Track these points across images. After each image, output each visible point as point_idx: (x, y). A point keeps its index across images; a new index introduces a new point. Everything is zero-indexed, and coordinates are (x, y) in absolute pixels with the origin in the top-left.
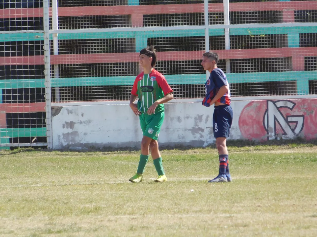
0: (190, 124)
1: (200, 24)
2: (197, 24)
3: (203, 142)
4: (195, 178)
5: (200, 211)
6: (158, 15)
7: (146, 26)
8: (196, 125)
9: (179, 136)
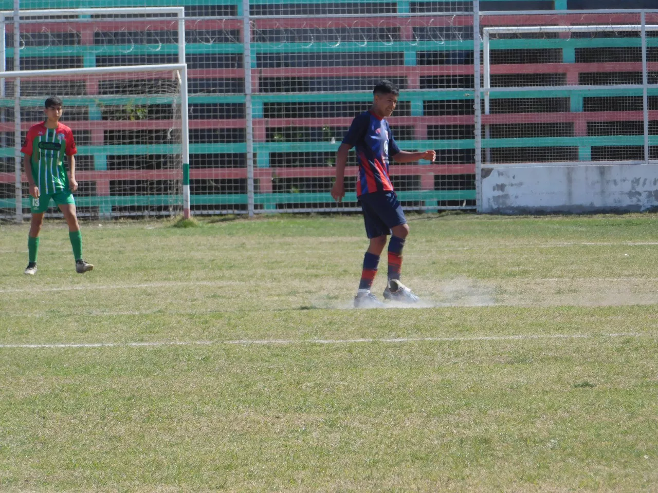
0: (627, 187)
1: (638, 83)
2: (635, 83)
3: (641, 207)
4: (630, 243)
5: (632, 275)
6: (594, 73)
7: (581, 84)
8: (633, 188)
9: (615, 200)
